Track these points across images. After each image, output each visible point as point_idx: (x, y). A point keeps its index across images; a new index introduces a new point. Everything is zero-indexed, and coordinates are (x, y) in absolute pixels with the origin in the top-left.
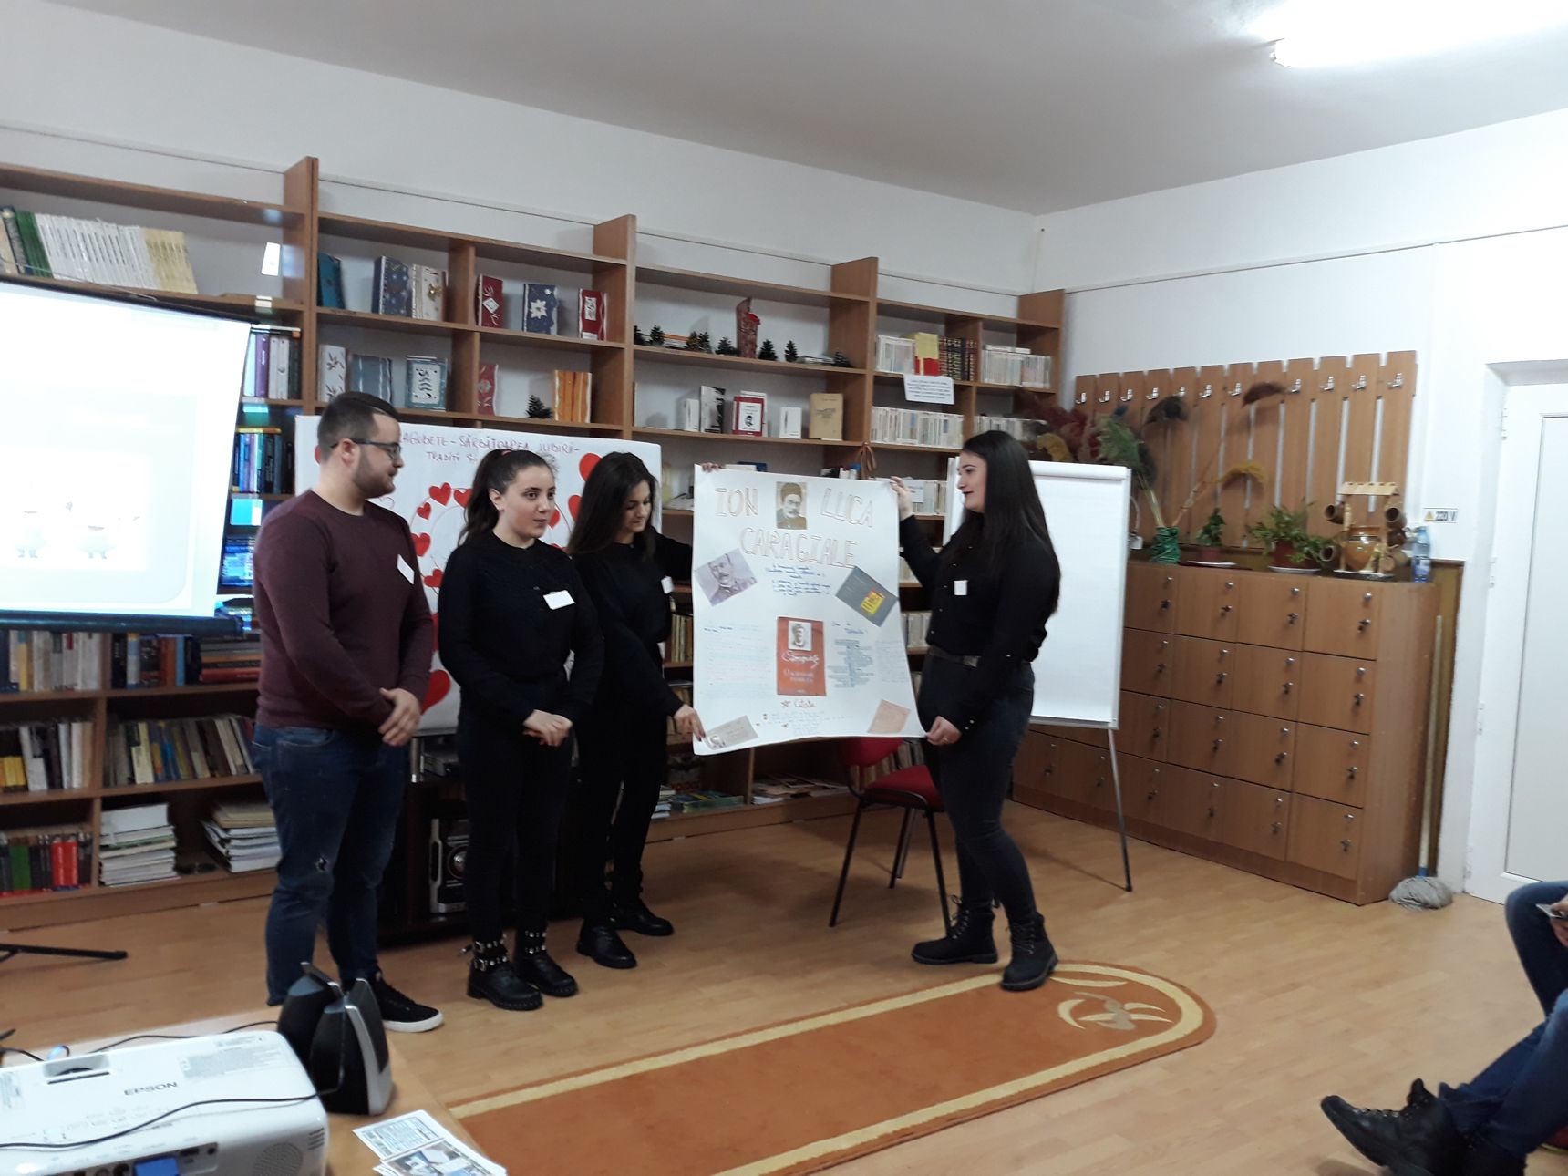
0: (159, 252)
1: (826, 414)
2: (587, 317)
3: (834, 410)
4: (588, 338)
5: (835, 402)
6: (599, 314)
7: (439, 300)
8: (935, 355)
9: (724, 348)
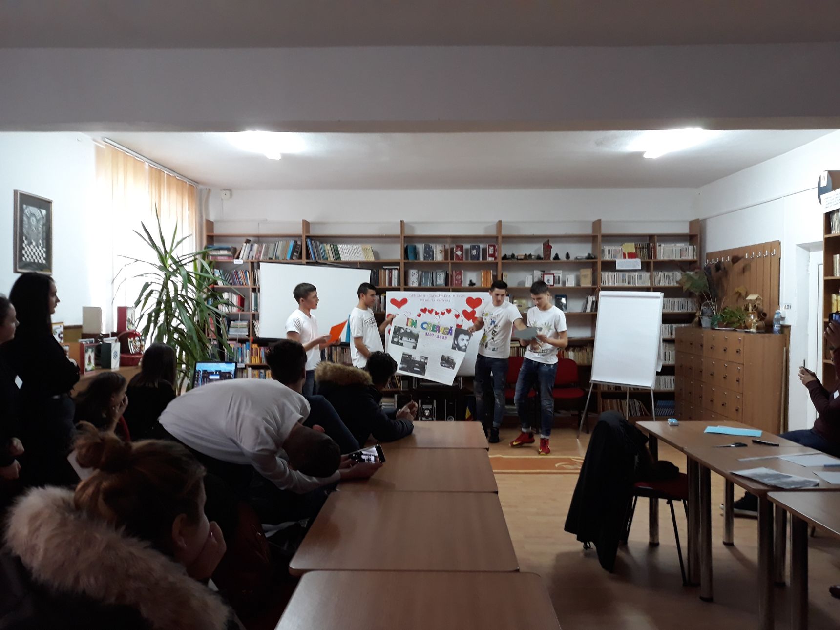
0: (365, 250)
1: (585, 276)
2: (490, 253)
3: (588, 275)
4: (490, 259)
5: (588, 272)
6: (495, 252)
7: (443, 254)
8: (634, 251)
9: (539, 258)
